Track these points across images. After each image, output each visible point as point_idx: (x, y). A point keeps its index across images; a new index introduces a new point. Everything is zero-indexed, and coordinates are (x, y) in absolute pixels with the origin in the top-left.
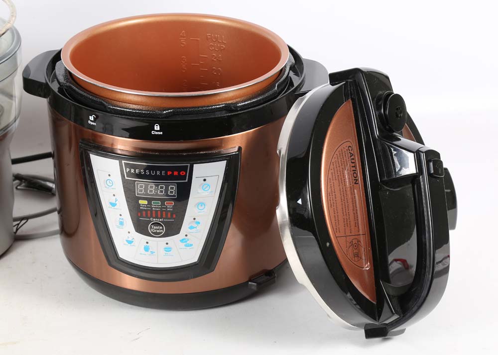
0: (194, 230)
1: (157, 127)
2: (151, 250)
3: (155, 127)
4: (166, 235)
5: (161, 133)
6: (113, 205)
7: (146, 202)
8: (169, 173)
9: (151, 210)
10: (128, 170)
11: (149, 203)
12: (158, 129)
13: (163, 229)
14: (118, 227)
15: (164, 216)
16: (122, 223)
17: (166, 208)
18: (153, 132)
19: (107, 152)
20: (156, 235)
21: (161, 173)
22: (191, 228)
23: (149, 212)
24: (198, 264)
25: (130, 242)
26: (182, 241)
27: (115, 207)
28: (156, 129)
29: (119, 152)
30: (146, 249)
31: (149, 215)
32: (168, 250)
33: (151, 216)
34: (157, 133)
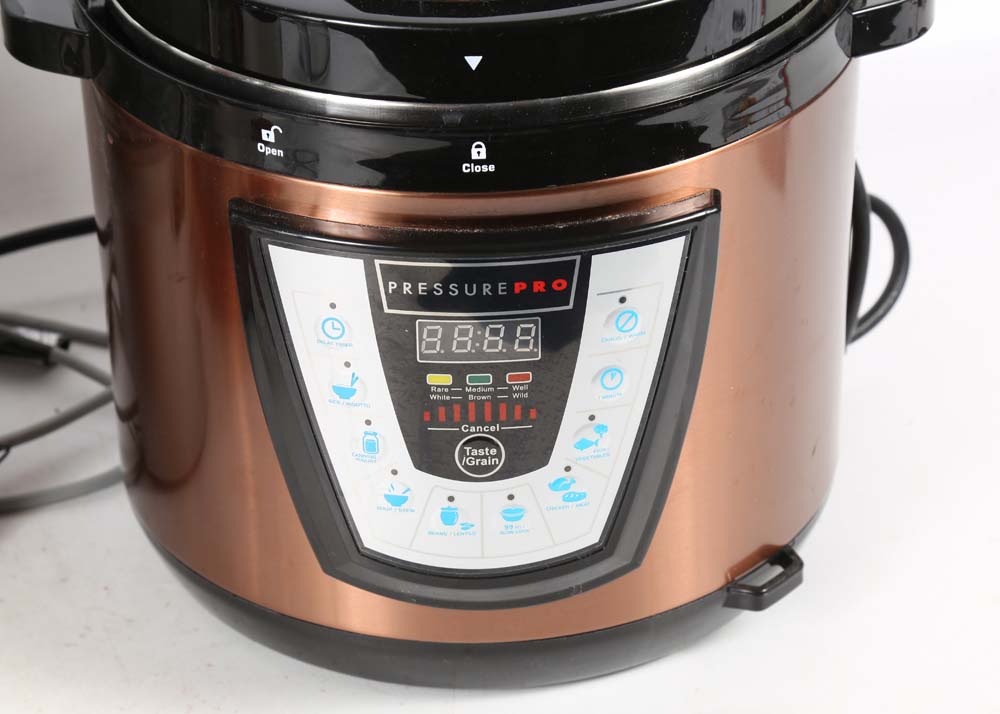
0: (589, 451)
1: (479, 152)
2: (461, 519)
3: (474, 151)
4: (508, 472)
5: (492, 168)
6: (344, 393)
7: (446, 379)
8: (519, 287)
9: (464, 404)
10: (392, 286)
11: (459, 380)
12: (483, 156)
13: (499, 455)
14: (358, 457)
15: (503, 417)
16: (371, 447)
17: (510, 391)
18: (465, 168)
20: (479, 473)
21: (494, 289)
22: (583, 445)
23: (457, 408)
24: (601, 550)
25: (397, 501)
26: (555, 485)
27: (352, 399)
28: (475, 156)
30: (448, 518)
31: (457, 416)
32: (513, 515)
33: (465, 420)
34: (477, 169)
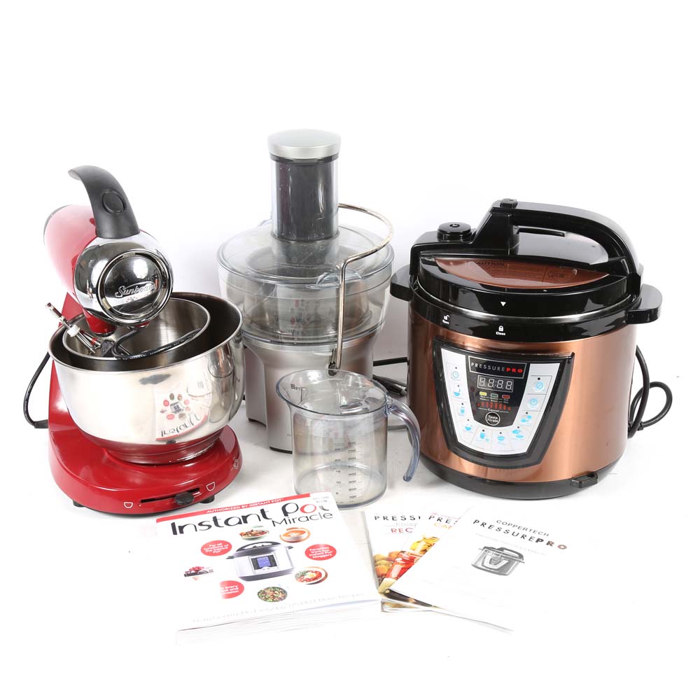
0: (524, 423)
1: (501, 329)
2: (485, 438)
3: (500, 328)
4: (500, 425)
5: (504, 334)
6: (457, 394)
7: (485, 394)
8: (508, 369)
9: (489, 402)
10: (473, 364)
11: (488, 395)
12: (502, 330)
13: (498, 420)
14: (459, 415)
15: (500, 408)
16: (463, 411)
17: (503, 401)
18: (497, 333)
19: (459, 348)
21: (501, 369)
22: (524, 421)
23: (487, 403)
24: (526, 455)
25: (468, 429)
26: (514, 432)
27: (459, 396)
28: (500, 330)
29: (469, 349)
30: (482, 436)
31: (487, 406)
32: (501, 438)
33: (489, 407)
34: (500, 334)
